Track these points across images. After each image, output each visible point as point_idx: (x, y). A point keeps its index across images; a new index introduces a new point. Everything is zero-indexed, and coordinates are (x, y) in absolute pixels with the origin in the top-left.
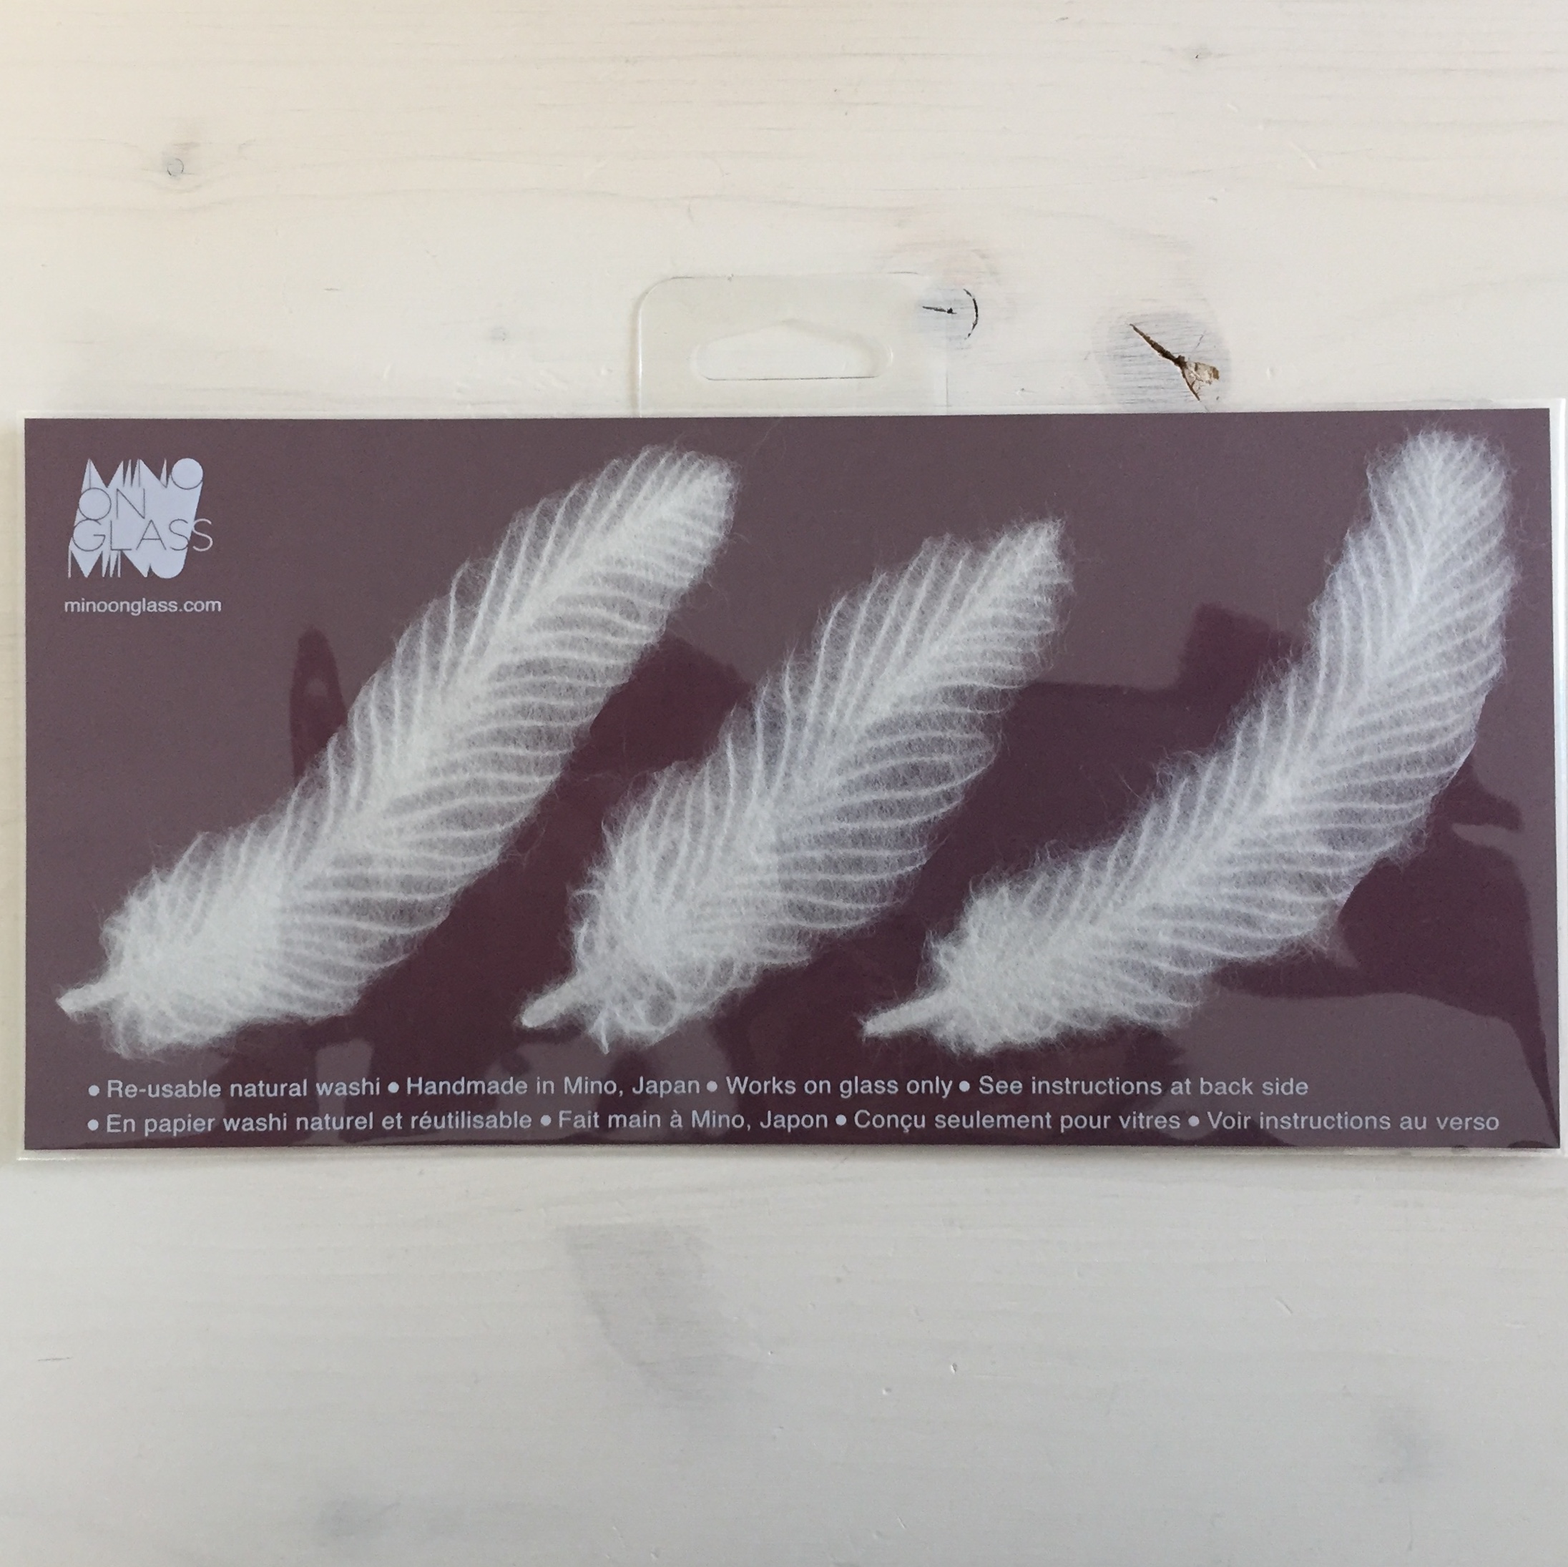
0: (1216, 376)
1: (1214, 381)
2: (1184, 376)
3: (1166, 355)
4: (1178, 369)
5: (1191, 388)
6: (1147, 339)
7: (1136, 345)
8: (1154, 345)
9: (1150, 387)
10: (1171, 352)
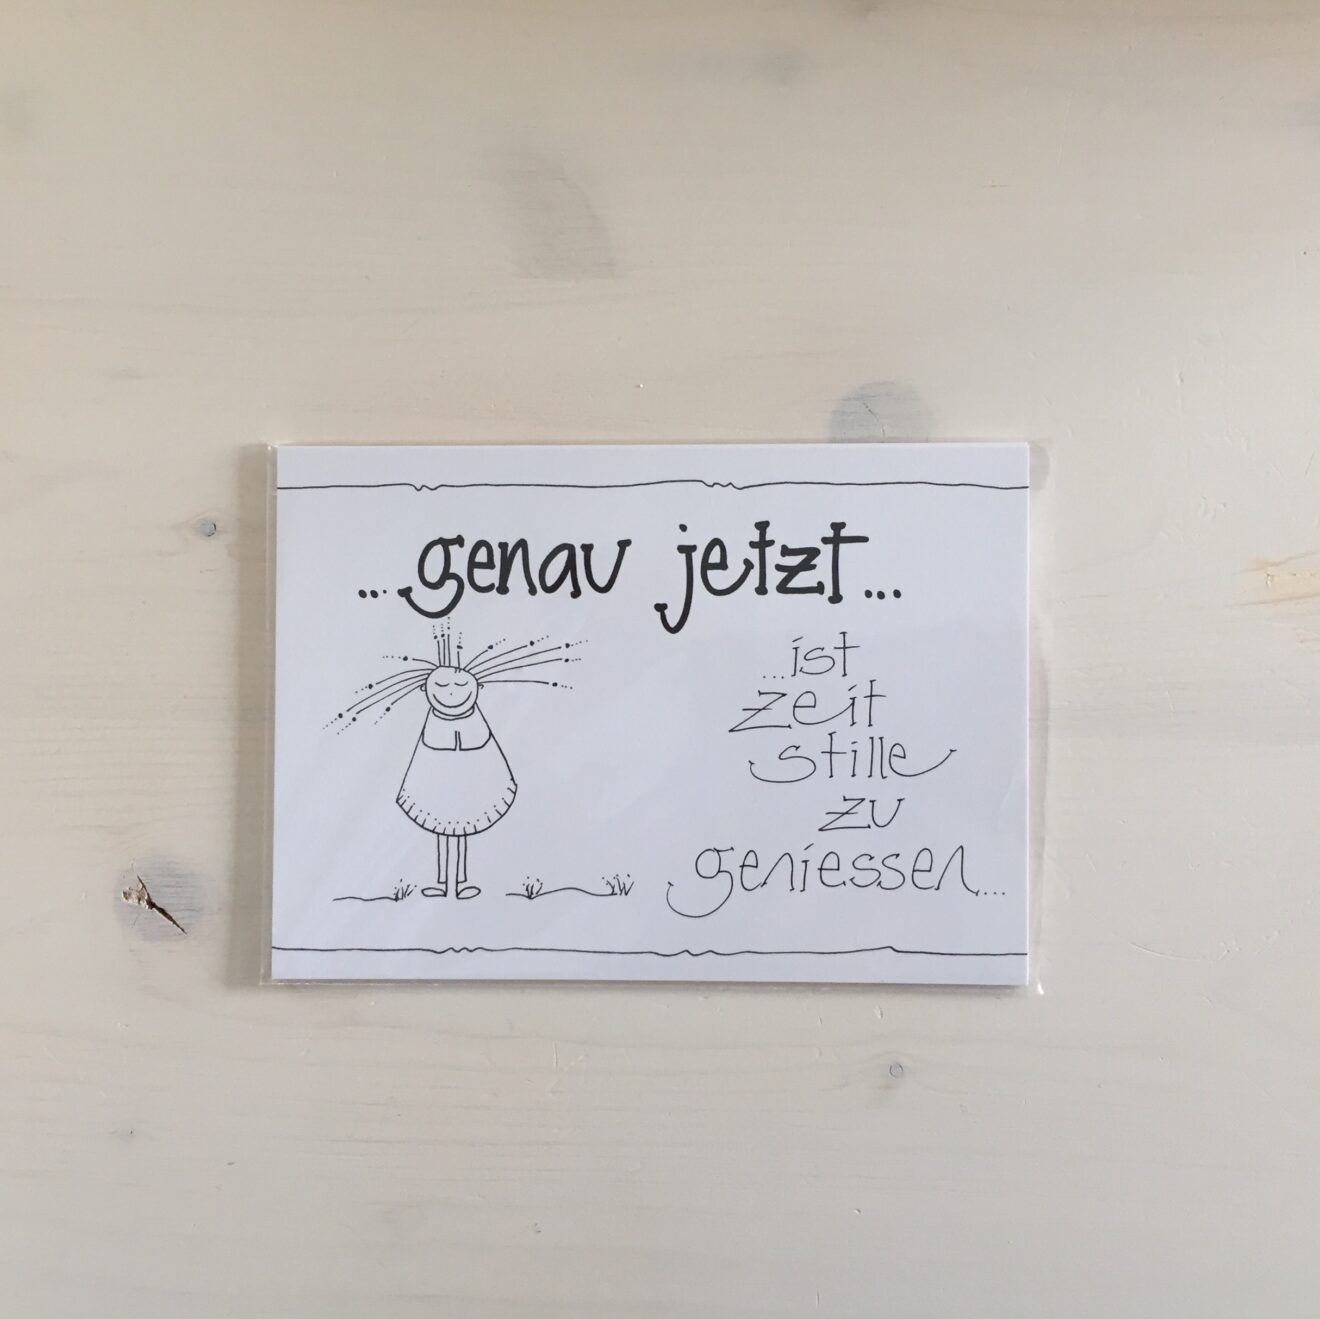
0: (125, 894)
1: (127, 889)
2: (148, 895)
3: (162, 911)
4: (153, 901)
5: (144, 886)
6: (174, 922)
7: (183, 918)
8: (170, 918)
9: (173, 887)
10: (157, 912)
